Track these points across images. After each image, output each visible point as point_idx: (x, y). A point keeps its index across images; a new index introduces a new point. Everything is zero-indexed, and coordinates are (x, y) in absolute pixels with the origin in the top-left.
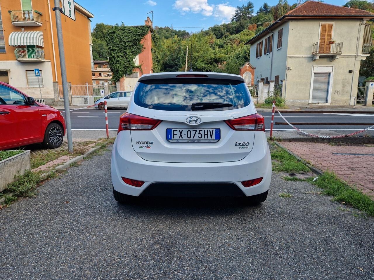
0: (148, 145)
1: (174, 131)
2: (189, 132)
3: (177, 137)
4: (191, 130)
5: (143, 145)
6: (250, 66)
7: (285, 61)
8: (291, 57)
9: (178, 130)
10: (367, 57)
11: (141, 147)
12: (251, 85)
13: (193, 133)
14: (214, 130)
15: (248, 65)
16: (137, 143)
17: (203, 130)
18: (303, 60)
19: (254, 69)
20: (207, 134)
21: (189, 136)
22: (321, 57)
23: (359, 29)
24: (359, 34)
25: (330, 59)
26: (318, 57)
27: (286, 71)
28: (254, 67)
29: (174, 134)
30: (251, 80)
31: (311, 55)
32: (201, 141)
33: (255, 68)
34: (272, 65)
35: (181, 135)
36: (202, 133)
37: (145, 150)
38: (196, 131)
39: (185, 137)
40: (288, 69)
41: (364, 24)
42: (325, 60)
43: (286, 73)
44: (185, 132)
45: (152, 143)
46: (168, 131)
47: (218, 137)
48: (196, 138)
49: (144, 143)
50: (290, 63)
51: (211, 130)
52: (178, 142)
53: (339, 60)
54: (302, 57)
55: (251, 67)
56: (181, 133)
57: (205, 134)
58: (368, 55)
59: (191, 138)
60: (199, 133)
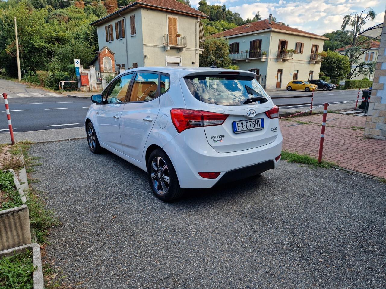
0: (221, 139)
1: (238, 123)
2: (247, 123)
3: (240, 129)
4: (248, 121)
5: (217, 139)
6: (109, 50)
7: (143, 49)
8: (147, 46)
9: (240, 122)
10: (203, 52)
11: (215, 142)
12: (112, 72)
13: (249, 123)
14: (260, 120)
15: (107, 50)
16: (212, 138)
17: (255, 120)
18: (157, 49)
19: (113, 54)
20: (257, 124)
21: (247, 127)
22: (172, 48)
23: (196, 26)
24: (196, 30)
25: (178, 51)
26: (169, 48)
27: (144, 59)
28: (114, 52)
29: (238, 126)
30: (112, 65)
31: (163, 45)
32: (255, 130)
33: (115, 54)
34: (127, 51)
35: (242, 127)
36: (254, 123)
37: (219, 144)
38: (251, 122)
39: (245, 128)
40: (146, 57)
41: (199, 22)
42: (174, 51)
43: (144, 61)
44: (244, 123)
45: (224, 136)
46: (234, 125)
47: (263, 126)
48: (252, 128)
49: (218, 137)
50: (147, 51)
51: (259, 120)
52: (241, 133)
53: (185, 52)
54: (156, 46)
55: (110, 52)
56: (242, 125)
57: (256, 124)
58: (204, 50)
59: (249, 129)
60: (253, 124)
